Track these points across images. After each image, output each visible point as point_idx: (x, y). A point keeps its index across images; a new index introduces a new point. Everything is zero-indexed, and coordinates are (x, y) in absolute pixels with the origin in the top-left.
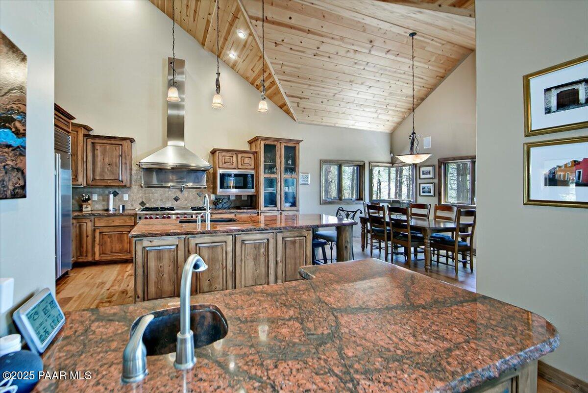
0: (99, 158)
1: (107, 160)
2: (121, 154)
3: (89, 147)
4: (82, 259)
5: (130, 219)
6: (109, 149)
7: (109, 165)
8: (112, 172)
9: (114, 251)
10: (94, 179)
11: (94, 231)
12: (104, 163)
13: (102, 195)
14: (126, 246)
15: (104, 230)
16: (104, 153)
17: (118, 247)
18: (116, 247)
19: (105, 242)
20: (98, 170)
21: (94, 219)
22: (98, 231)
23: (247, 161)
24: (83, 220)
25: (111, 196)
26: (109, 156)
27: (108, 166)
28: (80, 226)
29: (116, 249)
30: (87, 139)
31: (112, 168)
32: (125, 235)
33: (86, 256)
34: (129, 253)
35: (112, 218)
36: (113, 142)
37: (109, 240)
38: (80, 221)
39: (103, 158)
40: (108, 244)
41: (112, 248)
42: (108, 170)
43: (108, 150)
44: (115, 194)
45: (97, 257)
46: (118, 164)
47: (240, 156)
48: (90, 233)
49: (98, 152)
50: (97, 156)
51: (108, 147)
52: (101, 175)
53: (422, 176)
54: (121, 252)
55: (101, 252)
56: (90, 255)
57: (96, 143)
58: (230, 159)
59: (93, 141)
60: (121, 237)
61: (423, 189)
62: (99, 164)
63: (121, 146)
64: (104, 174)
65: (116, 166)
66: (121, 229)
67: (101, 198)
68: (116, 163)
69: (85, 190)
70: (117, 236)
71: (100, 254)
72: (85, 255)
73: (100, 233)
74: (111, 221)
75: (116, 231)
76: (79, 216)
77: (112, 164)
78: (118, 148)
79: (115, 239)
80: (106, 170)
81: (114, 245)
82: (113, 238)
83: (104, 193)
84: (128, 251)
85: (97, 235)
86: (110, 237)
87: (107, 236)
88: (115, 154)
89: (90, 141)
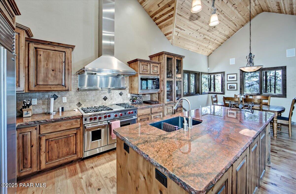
0: (42, 64)
1: (50, 66)
2: (64, 60)
3: (32, 52)
4: (26, 171)
5: (76, 122)
6: (53, 55)
7: (53, 70)
8: (55, 77)
9: (61, 155)
10: (37, 85)
11: (40, 139)
12: (47, 69)
13: (41, 99)
14: (72, 149)
15: (51, 137)
16: (48, 58)
17: (65, 150)
18: (62, 151)
19: (52, 149)
20: (42, 75)
21: (40, 126)
22: (44, 139)
23: (156, 69)
24: (27, 129)
25: (52, 100)
26: (52, 61)
27: (51, 72)
28: (23, 136)
29: (62, 154)
30: (29, 43)
31: (55, 74)
32: (72, 138)
33: (31, 167)
34: (76, 154)
35: (59, 123)
36: (56, 48)
37: (55, 145)
38: (23, 131)
39: (47, 63)
40: (55, 150)
41: (59, 153)
42: (51, 75)
43: (51, 56)
44: (55, 97)
45: (43, 166)
46: (61, 70)
47: (152, 65)
48: (35, 142)
49: (42, 57)
50: (40, 61)
51: (52, 53)
52: (44, 80)
53: (229, 79)
54: (68, 154)
55: (48, 160)
56: (35, 165)
57: (39, 48)
58: (146, 67)
59: (36, 46)
60: (68, 140)
61: (229, 86)
62: (42, 70)
63: (64, 53)
64: (47, 79)
65: (59, 72)
66: (67, 133)
67: (41, 102)
68: (60, 69)
69: (26, 95)
70: (63, 140)
71: (46, 162)
72: (29, 166)
73: (46, 140)
74: (57, 127)
75: (63, 135)
76: (21, 125)
77: (55, 70)
78: (61, 54)
79: (62, 143)
80: (50, 76)
81: (61, 150)
82: (60, 143)
83: (44, 97)
84: (75, 153)
85: (43, 143)
86: (57, 142)
87: (54, 142)
88: (59, 60)
89: (32, 46)
